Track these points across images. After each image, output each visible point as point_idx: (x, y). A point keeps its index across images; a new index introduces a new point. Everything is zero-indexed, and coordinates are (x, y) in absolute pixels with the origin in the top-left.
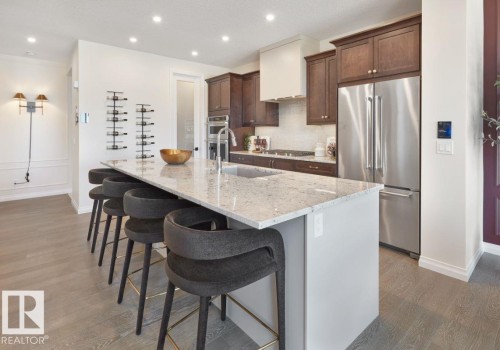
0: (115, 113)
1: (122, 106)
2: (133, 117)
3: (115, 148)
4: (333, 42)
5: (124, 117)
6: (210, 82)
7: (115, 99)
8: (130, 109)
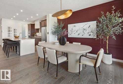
0: (9, 30)
1: (10, 29)
2: (13, 31)
3: (9, 36)
4: (41, 21)
5: (11, 31)
6: (28, 25)
7: (9, 28)
8: (12, 30)
